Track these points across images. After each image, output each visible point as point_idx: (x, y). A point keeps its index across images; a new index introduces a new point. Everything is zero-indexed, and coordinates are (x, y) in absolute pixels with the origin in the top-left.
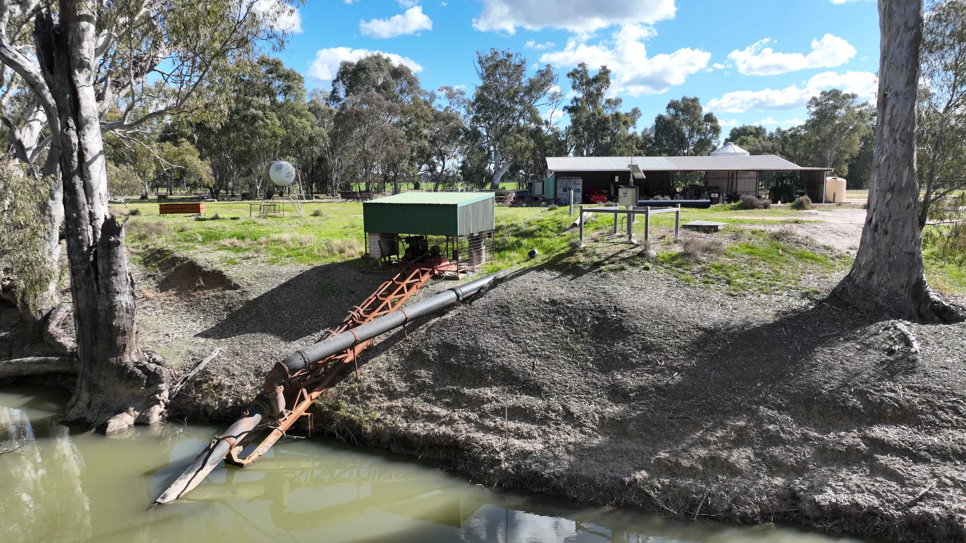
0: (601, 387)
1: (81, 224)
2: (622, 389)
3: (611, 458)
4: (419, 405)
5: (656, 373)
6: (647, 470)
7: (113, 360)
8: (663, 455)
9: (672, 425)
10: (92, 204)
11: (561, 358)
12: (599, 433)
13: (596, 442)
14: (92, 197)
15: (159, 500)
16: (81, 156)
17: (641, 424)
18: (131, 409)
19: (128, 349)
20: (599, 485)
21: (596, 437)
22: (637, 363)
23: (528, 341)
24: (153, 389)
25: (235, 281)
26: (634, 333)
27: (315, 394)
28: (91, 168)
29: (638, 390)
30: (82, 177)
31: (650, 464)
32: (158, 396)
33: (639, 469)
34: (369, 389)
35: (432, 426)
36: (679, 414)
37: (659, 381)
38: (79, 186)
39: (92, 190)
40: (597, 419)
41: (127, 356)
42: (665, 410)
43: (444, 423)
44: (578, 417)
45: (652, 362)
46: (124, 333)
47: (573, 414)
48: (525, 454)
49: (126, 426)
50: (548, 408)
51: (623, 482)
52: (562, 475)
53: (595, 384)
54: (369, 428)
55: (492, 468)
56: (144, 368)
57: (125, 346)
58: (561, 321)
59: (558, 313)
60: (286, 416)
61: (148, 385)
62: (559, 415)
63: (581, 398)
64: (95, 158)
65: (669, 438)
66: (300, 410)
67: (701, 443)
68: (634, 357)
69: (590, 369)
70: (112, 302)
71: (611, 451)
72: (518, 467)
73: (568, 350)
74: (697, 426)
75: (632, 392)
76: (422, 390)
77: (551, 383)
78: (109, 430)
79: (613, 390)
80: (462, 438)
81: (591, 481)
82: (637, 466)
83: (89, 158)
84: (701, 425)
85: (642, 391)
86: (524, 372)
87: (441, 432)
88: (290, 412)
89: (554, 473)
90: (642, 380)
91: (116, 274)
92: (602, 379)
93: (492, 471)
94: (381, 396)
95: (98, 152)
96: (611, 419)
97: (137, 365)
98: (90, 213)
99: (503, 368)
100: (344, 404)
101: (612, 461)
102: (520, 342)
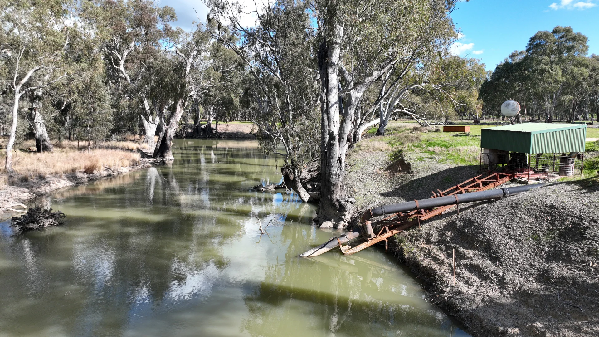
0: (537, 269)
1: (325, 134)
2: (549, 274)
3: (504, 313)
4: (436, 251)
5: (584, 271)
6: (521, 330)
7: (329, 196)
8: (538, 324)
9: (563, 309)
10: (330, 126)
11: (528, 244)
12: (511, 297)
13: (504, 301)
14: (330, 123)
15: (301, 255)
16: (327, 104)
17: (541, 300)
18: (333, 220)
19: (335, 193)
20: (483, 325)
21: (507, 298)
22: (574, 260)
23: (515, 228)
24: (342, 213)
25: (413, 170)
26: (590, 239)
27: (395, 232)
28: (330, 110)
29: (559, 278)
30: (327, 114)
31: (525, 326)
32: (343, 217)
33: (515, 326)
34: (421, 236)
35: (432, 263)
36: (577, 304)
37: (580, 277)
38: (326, 119)
39: (330, 120)
40: (517, 288)
41: (334, 196)
42: (568, 298)
43: (438, 263)
44: (507, 283)
45: (585, 262)
46: (334, 185)
47: (505, 279)
48: (459, 293)
49: (328, 227)
50: (494, 272)
51: (498, 330)
52: (467, 311)
53: (535, 266)
54: (407, 255)
55: (439, 294)
56: (339, 202)
57: (334, 191)
58: (547, 219)
59: (549, 214)
60: (372, 238)
61: (340, 211)
62: (497, 278)
63: (518, 272)
64: (333, 105)
65: (554, 316)
66: (384, 237)
67: (576, 328)
68: (575, 256)
69: (540, 256)
70: (330, 170)
71: (508, 310)
72: (451, 297)
73: (537, 240)
74: (582, 316)
75: (553, 278)
76: (442, 243)
77: (508, 258)
78: (321, 226)
79: (543, 274)
80: (439, 274)
81: (481, 321)
82: (516, 324)
83: (330, 105)
84: (586, 317)
85: (562, 280)
86: (498, 247)
87: (433, 267)
88: (376, 236)
89: (464, 308)
90: (567, 273)
91: (332, 158)
92: (542, 264)
93: (438, 295)
94: (423, 241)
95: (334, 102)
96: (525, 290)
97: (338, 201)
98: (329, 130)
99: (488, 241)
100: (406, 240)
101: (504, 315)
102: (510, 228)
